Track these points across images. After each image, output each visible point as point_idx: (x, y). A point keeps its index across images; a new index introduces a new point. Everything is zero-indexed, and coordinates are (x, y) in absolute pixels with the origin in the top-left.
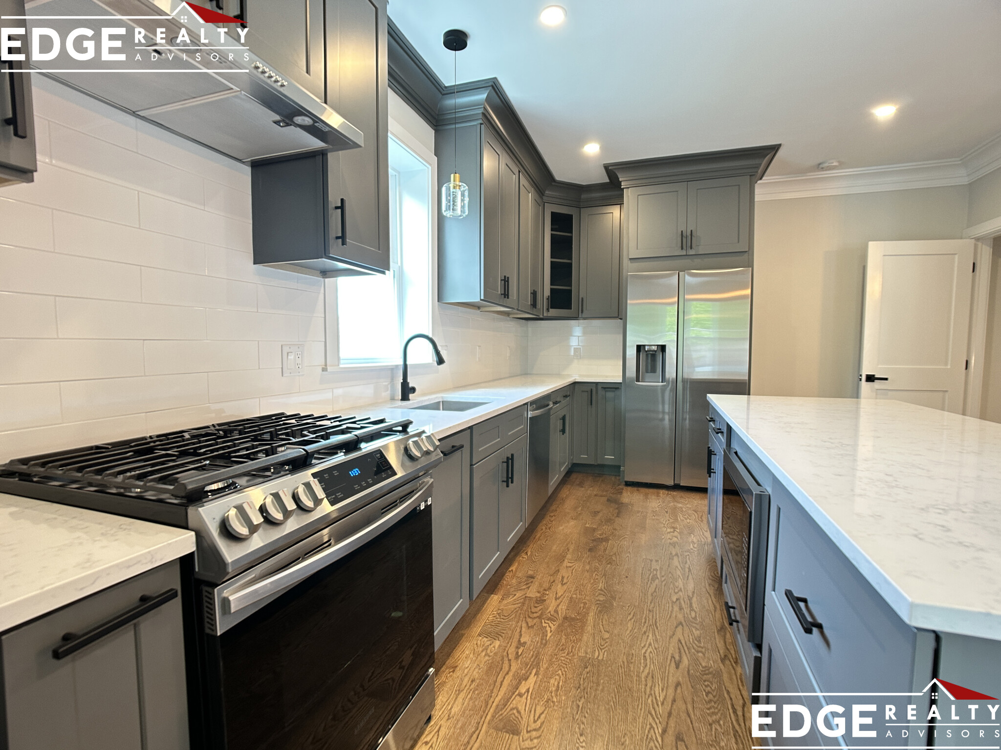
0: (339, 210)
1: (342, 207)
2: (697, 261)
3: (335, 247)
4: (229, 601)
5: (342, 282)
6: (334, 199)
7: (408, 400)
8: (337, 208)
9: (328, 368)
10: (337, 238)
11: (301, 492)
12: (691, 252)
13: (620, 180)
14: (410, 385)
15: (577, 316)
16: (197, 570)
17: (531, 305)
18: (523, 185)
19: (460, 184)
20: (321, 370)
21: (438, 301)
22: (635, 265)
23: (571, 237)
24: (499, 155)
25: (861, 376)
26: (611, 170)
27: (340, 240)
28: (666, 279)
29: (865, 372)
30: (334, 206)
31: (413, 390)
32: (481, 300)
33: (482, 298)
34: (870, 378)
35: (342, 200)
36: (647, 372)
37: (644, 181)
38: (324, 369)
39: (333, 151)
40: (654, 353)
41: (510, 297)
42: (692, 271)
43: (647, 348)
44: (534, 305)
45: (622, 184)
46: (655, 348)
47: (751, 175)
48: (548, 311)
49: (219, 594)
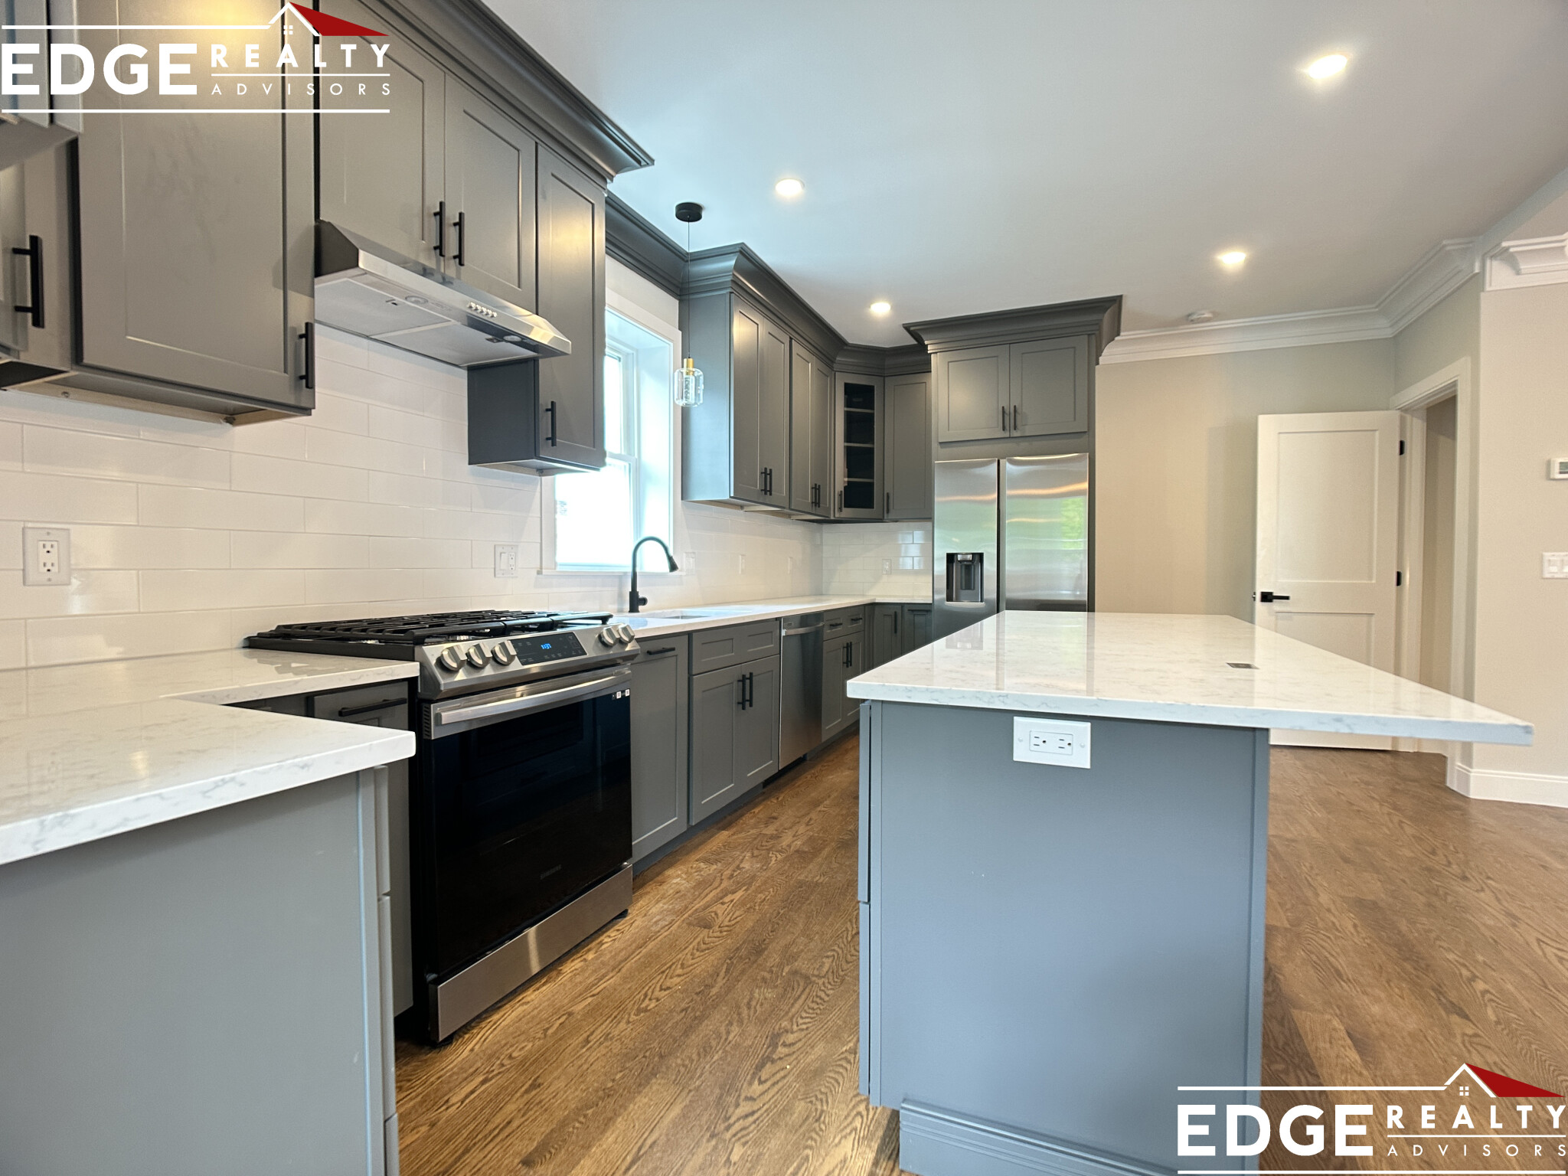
0: (550, 413)
1: (552, 409)
2: (1024, 445)
3: (545, 449)
4: (441, 716)
5: (559, 478)
6: (544, 401)
7: (638, 611)
8: (547, 410)
9: (544, 570)
10: (548, 439)
11: (497, 649)
12: (1015, 434)
13: (926, 342)
14: (641, 596)
15: (881, 518)
16: (419, 691)
17: (812, 503)
18: (798, 354)
19: (694, 370)
20: (536, 573)
21: (682, 499)
22: (947, 450)
23: (872, 415)
24: (758, 325)
25: (1255, 594)
26: (916, 331)
27: (550, 441)
28: (983, 468)
29: (1259, 589)
30: (545, 408)
31: (644, 601)
32: (731, 497)
33: (732, 495)
34: (1267, 597)
35: (553, 403)
36: (962, 589)
37: (961, 344)
38: (539, 573)
39: (542, 358)
40: (968, 563)
41: (773, 493)
42: (1015, 458)
43: (960, 557)
44: (816, 503)
45: (929, 348)
46: (970, 557)
47: (1089, 335)
48: (841, 511)
49: (435, 708)
